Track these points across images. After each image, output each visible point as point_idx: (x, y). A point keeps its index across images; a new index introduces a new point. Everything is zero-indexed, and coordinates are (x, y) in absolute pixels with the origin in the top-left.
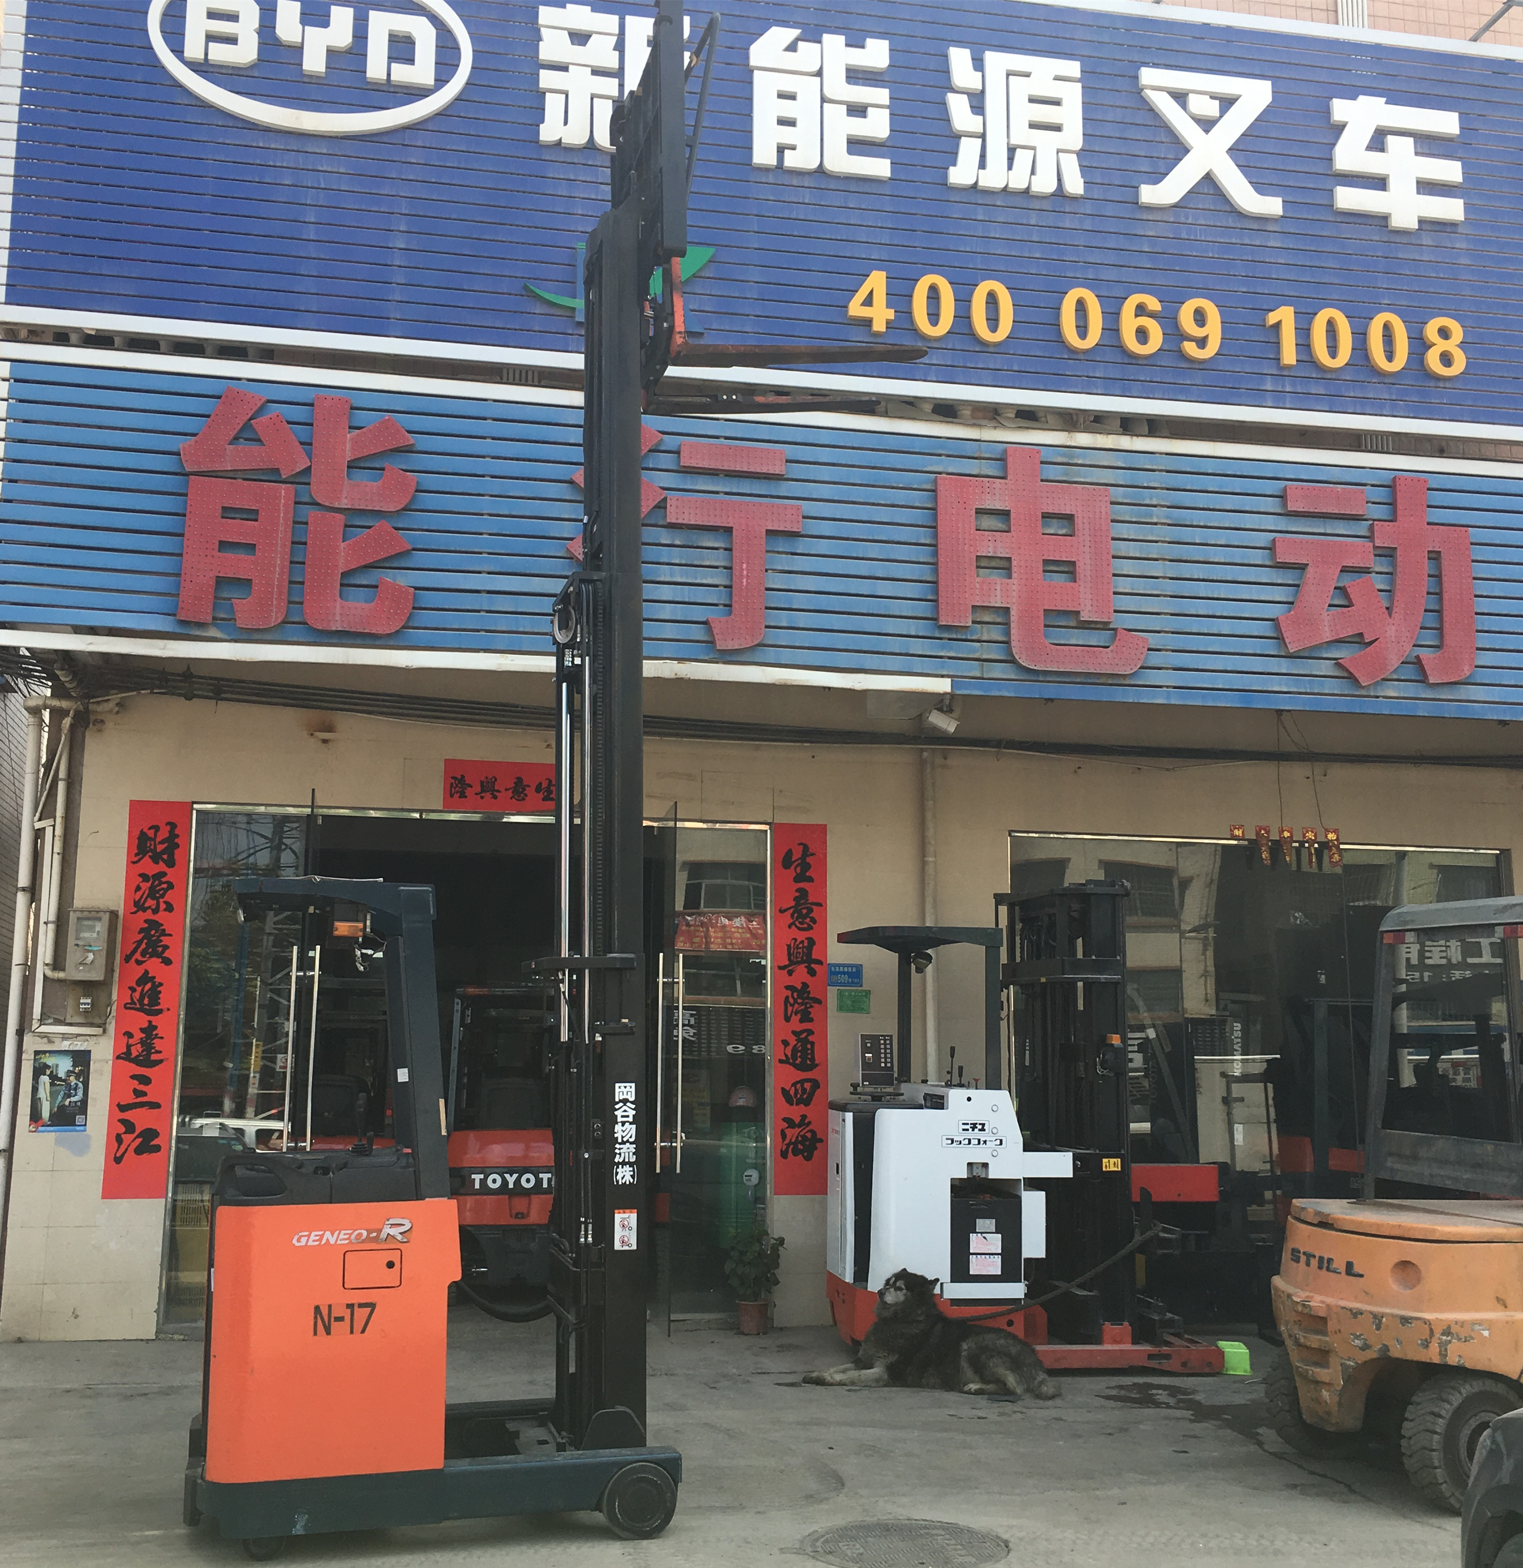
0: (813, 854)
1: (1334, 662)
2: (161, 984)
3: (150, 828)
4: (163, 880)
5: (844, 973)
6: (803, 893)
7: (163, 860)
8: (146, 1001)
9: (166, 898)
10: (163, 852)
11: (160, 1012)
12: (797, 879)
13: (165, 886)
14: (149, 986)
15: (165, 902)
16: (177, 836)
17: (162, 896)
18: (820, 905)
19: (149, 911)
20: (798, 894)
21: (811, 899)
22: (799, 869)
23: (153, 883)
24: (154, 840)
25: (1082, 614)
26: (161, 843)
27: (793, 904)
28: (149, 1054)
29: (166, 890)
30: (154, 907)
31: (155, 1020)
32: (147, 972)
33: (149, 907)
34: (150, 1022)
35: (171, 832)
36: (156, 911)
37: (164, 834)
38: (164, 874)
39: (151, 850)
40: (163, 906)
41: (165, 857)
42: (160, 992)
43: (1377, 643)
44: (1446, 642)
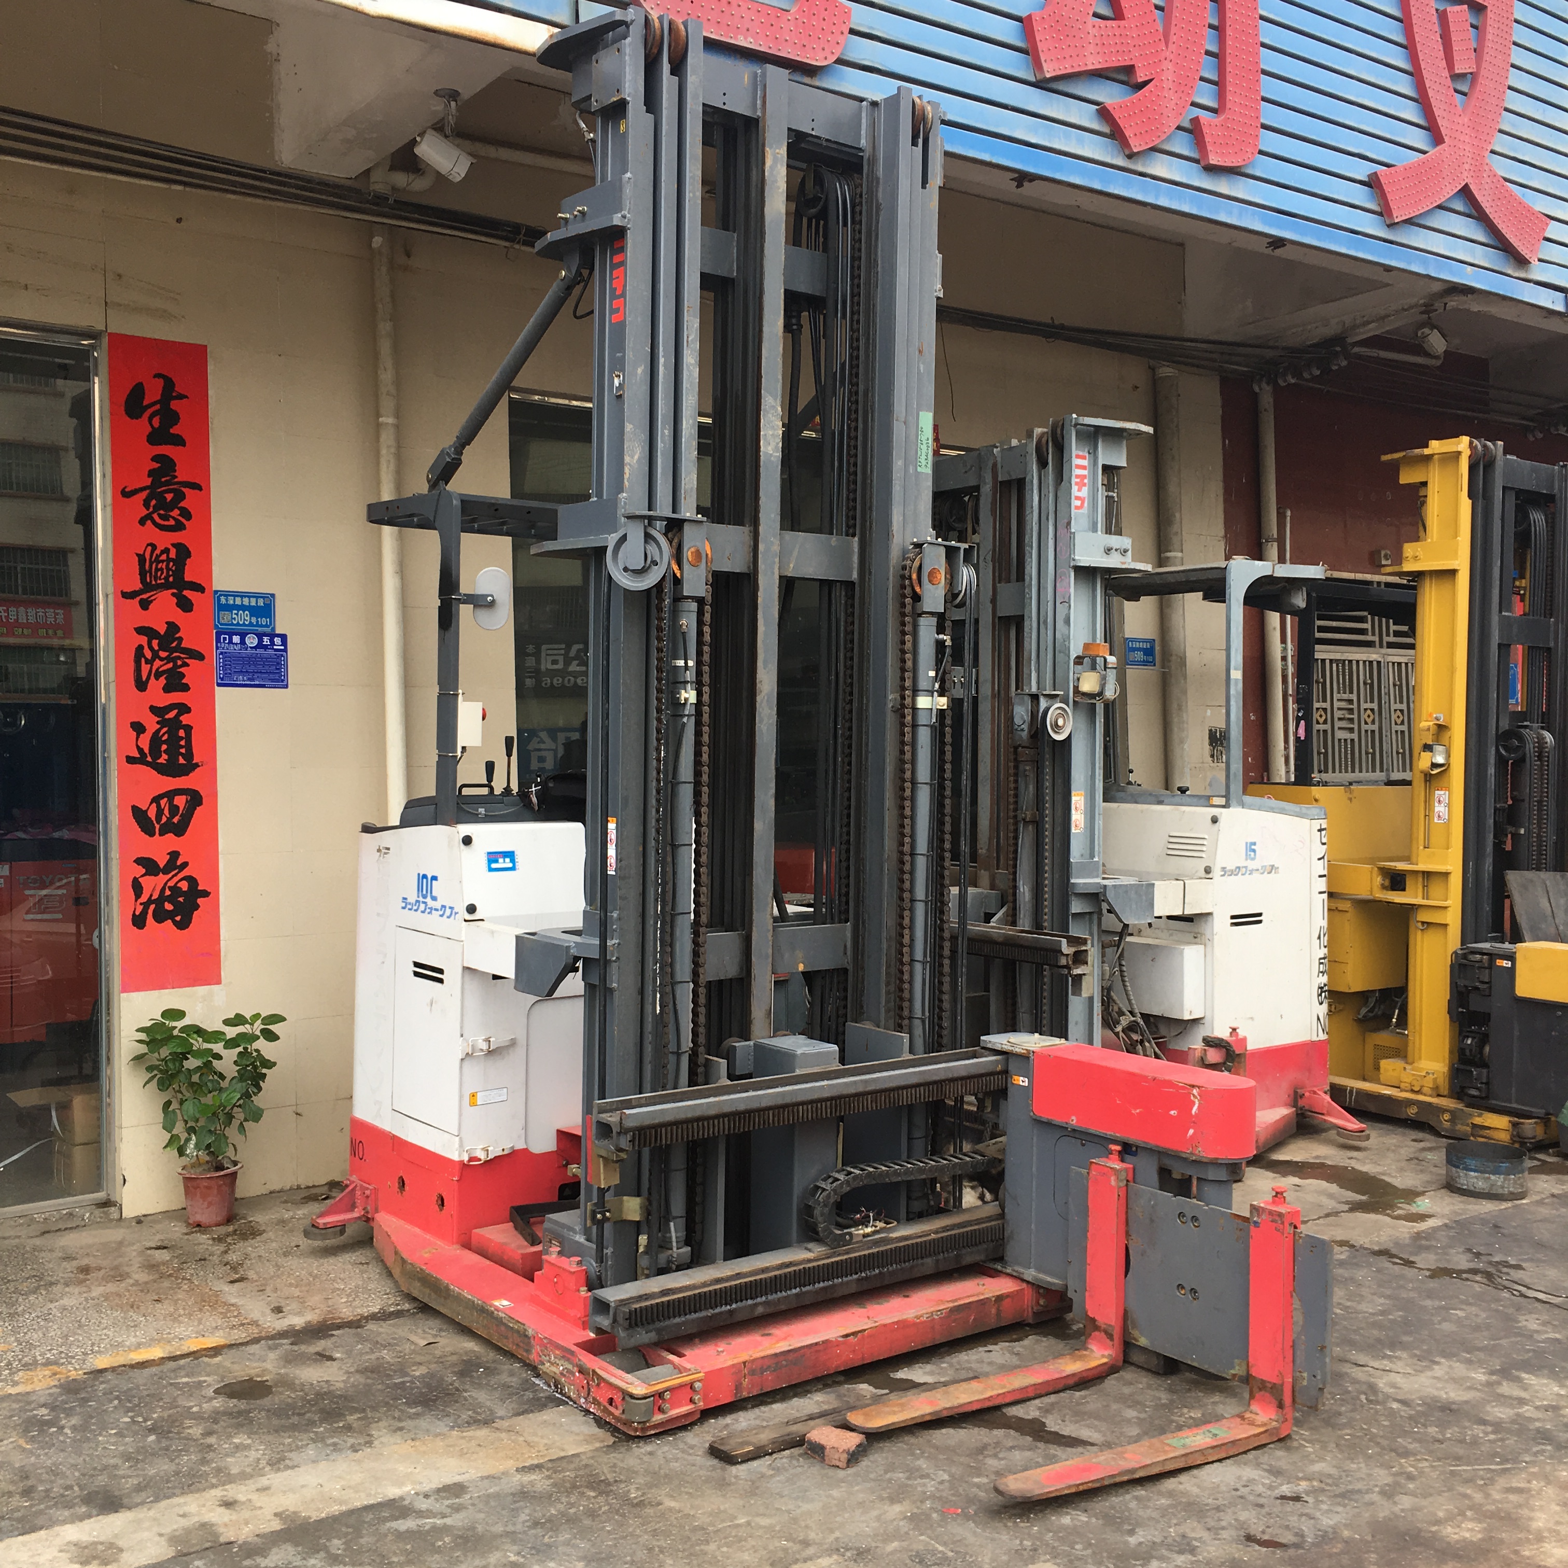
0: (181, 397)
1: (1093, 107)
5: (242, 608)
6: (166, 466)
12: (154, 438)
18: (196, 487)
20: (156, 465)
21: (182, 475)
22: (156, 422)
27: (148, 482)
43: (1150, 86)
44: (1228, 106)
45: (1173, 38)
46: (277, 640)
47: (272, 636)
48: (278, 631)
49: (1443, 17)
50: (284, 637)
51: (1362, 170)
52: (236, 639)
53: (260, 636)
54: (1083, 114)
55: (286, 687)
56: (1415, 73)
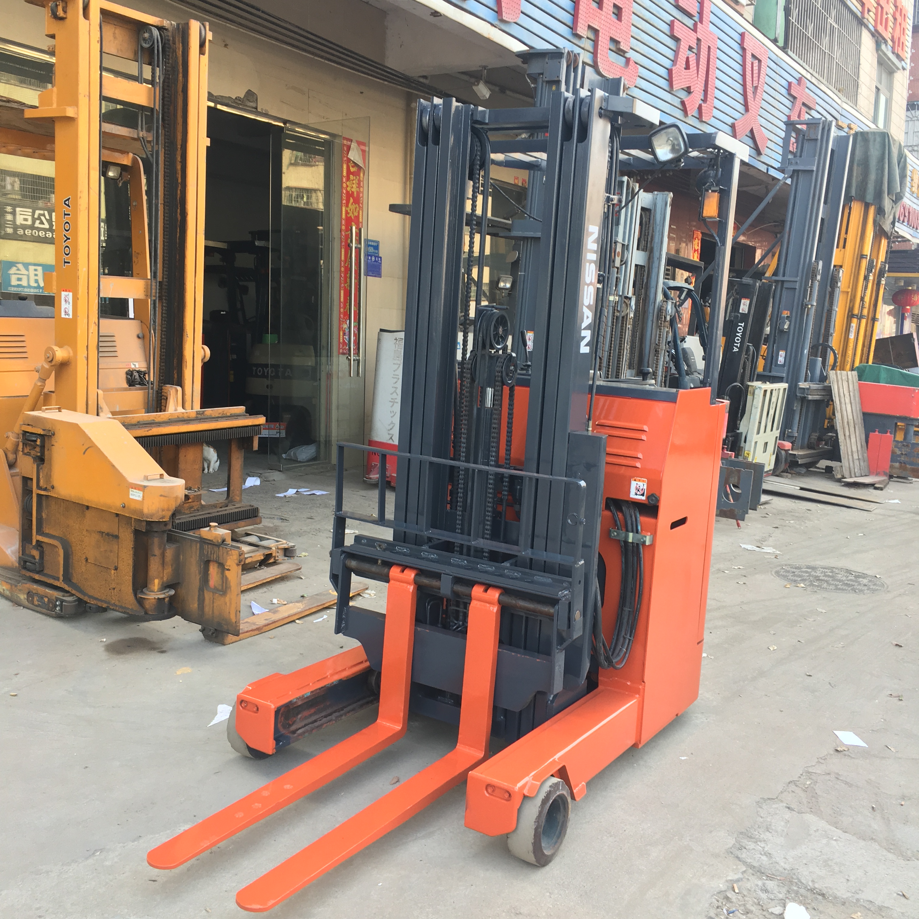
1: (680, 100)
5: (371, 246)
25: (622, 44)
43: (693, 93)
44: (708, 99)
45: (699, 76)
46: (379, 259)
47: (378, 257)
48: (380, 256)
49: (752, 64)
50: (381, 258)
51: (730, 121)
52: (370, 258)
53: (375, 257)
54: (677, 102)
55: (381, 277)
56: (744, 85)
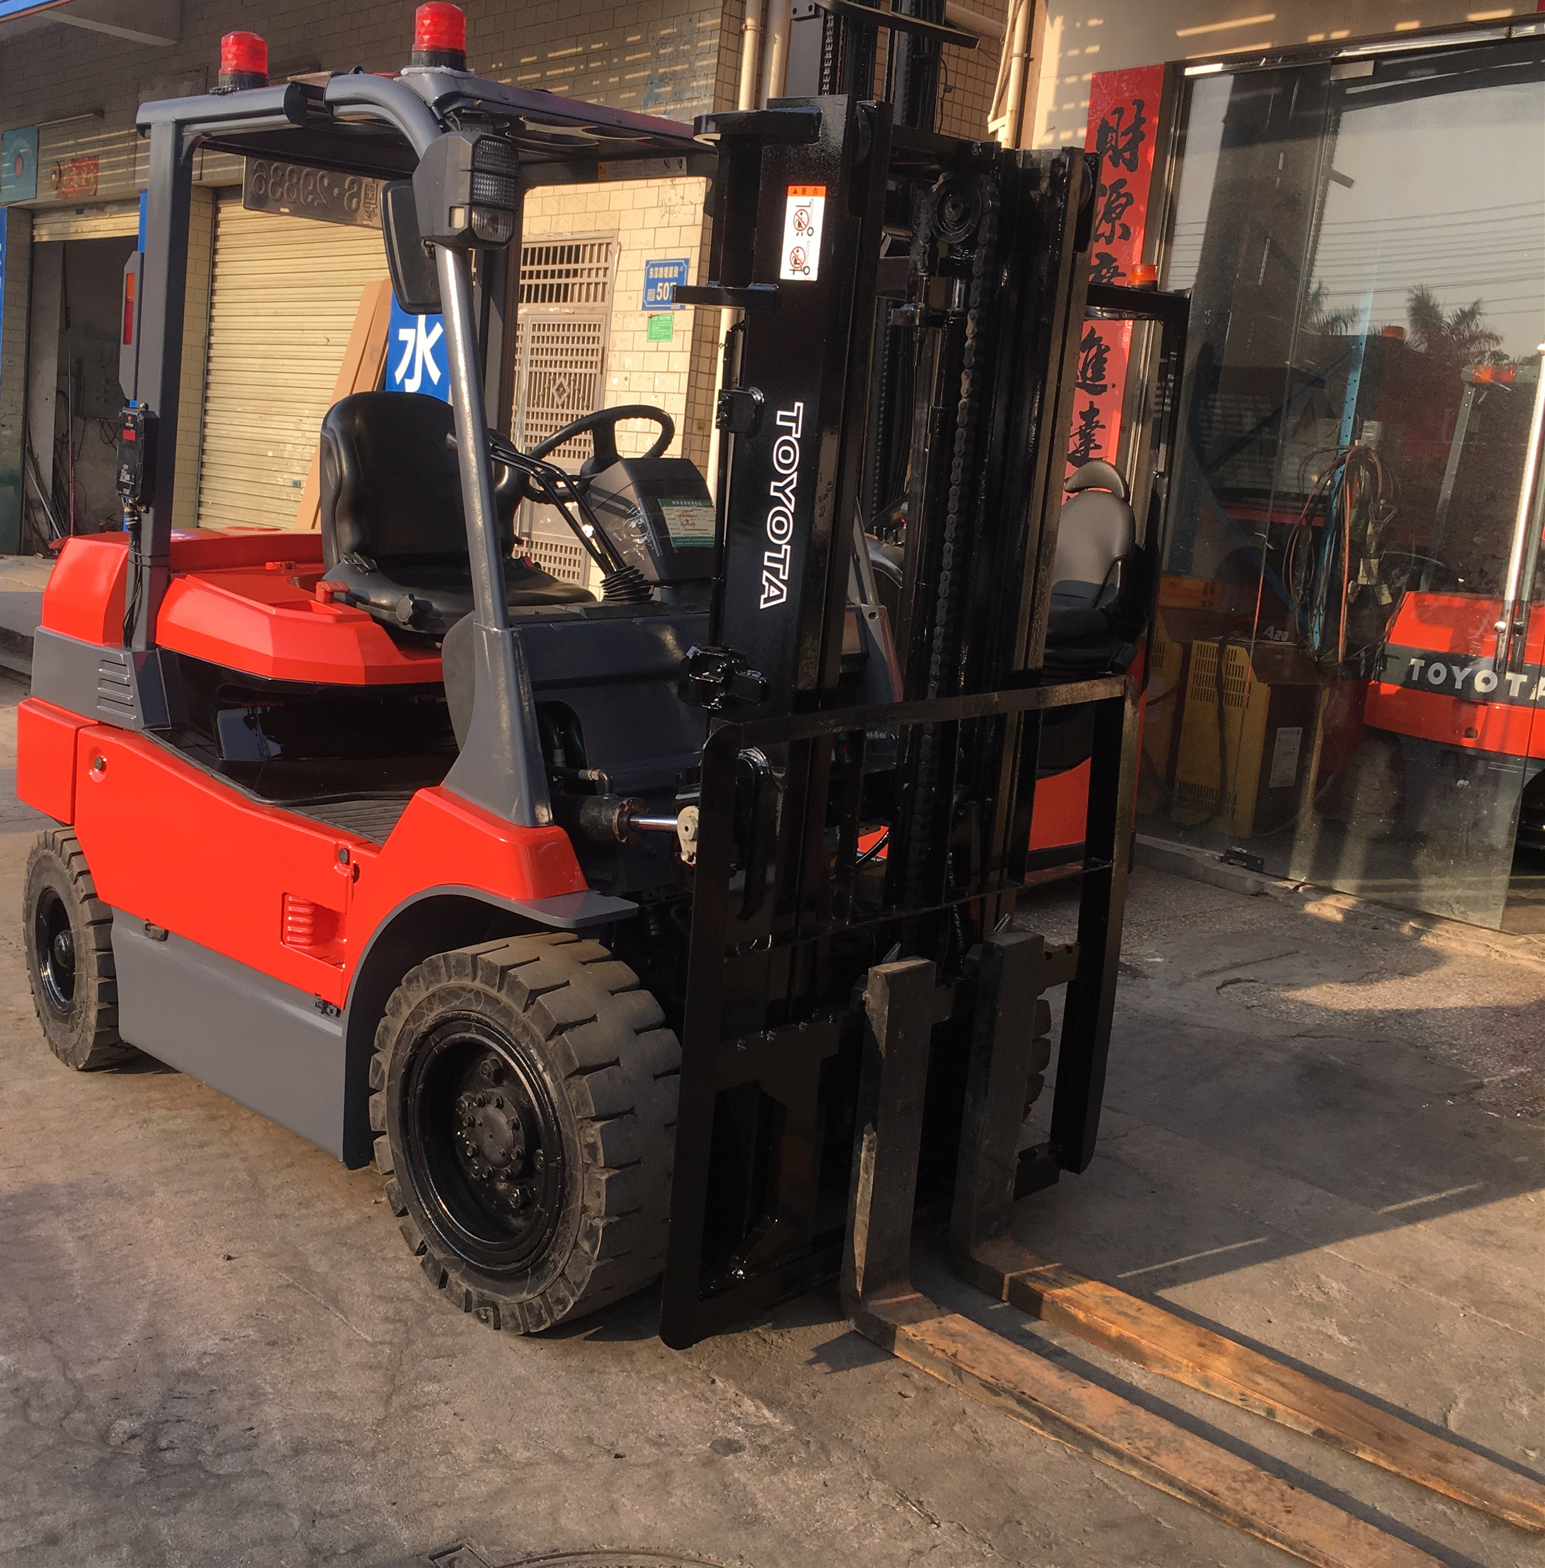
2: (1107, 349)
3: (1114, 113)
4: (1122, 191)
7: (1124, 160)
8: (1089, 374)
9: (1122, 221)
10: (1124, 150)
11: (1104, 388)
13: (1123, 200)
14: (1094, 351)
15: (1123, 225)
16: (1144, 121)
17: (1118, 218)
19: (1103, 240)
23: (1111, 195)
24: (1116, 132)
26: (1125, 134)
28: (1088, 449)
29: (1124, 207)
30: (1107, 234)
31: (1098, 401)
32: (1093, 331)
33: (1103, 235)
34: (1092, 403)
35: (1138, 117)
36: (1109, 240)
37: (1129, 120)
38: (1121, 183)
39: (1112, 147)
40: (1119, 230)
41: (1127, 155)
42: (1106, 360)
